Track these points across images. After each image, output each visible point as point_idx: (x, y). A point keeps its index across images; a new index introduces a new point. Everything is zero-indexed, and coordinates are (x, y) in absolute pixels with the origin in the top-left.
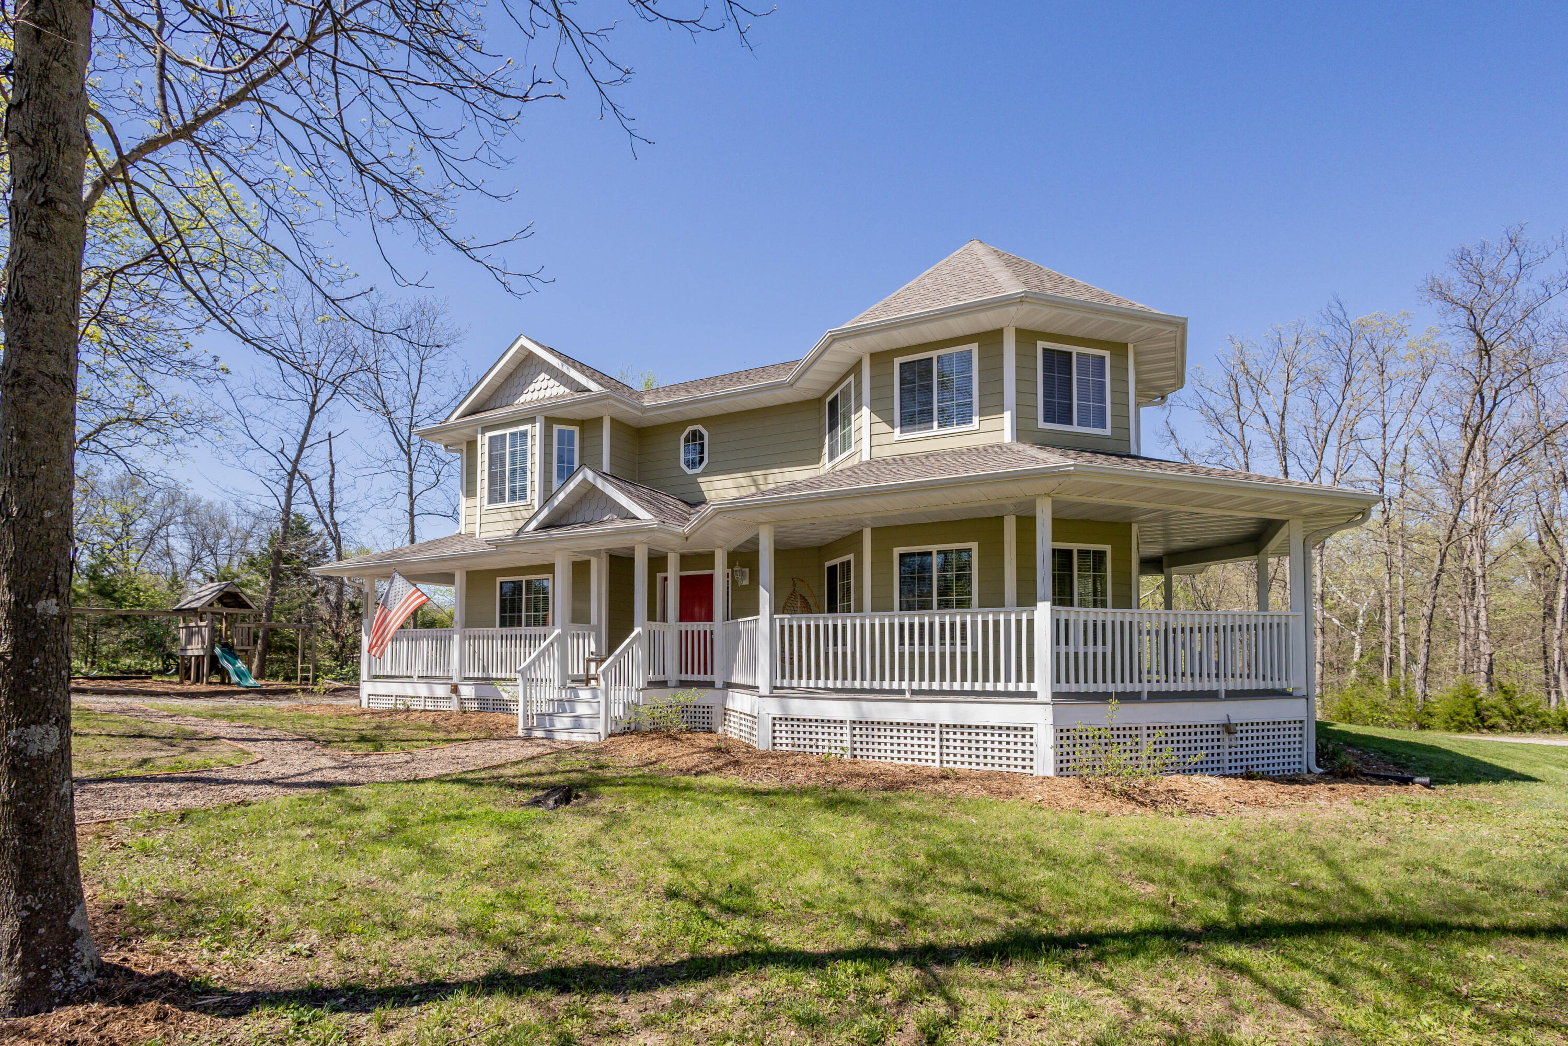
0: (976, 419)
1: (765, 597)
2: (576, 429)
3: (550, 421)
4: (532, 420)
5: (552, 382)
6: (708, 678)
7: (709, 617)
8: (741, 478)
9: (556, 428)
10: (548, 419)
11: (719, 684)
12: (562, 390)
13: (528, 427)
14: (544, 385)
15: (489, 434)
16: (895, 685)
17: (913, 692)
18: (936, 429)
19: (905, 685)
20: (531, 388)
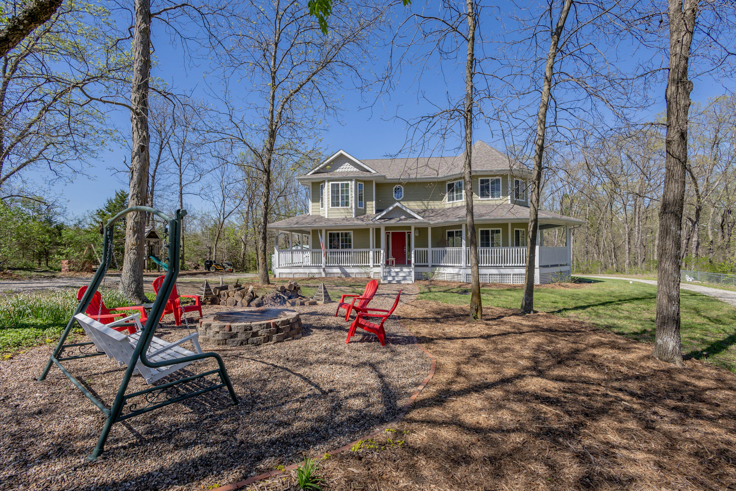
0: (501, 197)
1: (464, 242)
2: (363, 183)
3: (357, 181)
4: (351, 180)
5: (351, 166)
6: (426, 264)
7: (427, 247)
8: (419, 203)
9: (358, 183)
10: (356, 180)
11: (430, 266)
12: (355, 169)
13: (349, 182)
14: (348, 167)
15: (331, 183)
16: (500, 265)
17: (505, 266)
18: (490, 198)
19: (503, 265)
20: (342, 167)
